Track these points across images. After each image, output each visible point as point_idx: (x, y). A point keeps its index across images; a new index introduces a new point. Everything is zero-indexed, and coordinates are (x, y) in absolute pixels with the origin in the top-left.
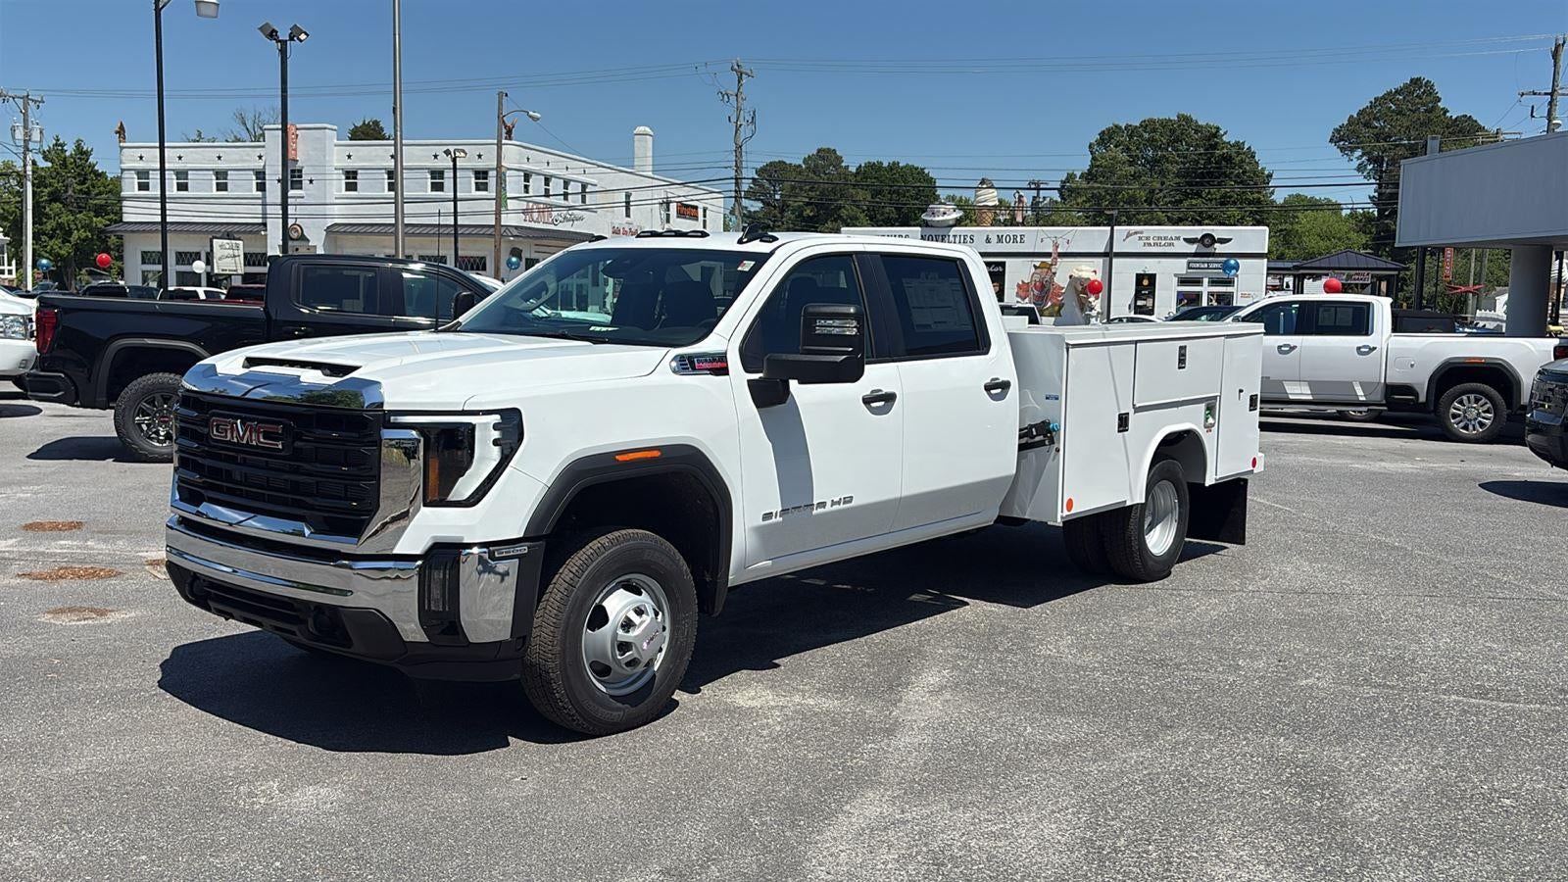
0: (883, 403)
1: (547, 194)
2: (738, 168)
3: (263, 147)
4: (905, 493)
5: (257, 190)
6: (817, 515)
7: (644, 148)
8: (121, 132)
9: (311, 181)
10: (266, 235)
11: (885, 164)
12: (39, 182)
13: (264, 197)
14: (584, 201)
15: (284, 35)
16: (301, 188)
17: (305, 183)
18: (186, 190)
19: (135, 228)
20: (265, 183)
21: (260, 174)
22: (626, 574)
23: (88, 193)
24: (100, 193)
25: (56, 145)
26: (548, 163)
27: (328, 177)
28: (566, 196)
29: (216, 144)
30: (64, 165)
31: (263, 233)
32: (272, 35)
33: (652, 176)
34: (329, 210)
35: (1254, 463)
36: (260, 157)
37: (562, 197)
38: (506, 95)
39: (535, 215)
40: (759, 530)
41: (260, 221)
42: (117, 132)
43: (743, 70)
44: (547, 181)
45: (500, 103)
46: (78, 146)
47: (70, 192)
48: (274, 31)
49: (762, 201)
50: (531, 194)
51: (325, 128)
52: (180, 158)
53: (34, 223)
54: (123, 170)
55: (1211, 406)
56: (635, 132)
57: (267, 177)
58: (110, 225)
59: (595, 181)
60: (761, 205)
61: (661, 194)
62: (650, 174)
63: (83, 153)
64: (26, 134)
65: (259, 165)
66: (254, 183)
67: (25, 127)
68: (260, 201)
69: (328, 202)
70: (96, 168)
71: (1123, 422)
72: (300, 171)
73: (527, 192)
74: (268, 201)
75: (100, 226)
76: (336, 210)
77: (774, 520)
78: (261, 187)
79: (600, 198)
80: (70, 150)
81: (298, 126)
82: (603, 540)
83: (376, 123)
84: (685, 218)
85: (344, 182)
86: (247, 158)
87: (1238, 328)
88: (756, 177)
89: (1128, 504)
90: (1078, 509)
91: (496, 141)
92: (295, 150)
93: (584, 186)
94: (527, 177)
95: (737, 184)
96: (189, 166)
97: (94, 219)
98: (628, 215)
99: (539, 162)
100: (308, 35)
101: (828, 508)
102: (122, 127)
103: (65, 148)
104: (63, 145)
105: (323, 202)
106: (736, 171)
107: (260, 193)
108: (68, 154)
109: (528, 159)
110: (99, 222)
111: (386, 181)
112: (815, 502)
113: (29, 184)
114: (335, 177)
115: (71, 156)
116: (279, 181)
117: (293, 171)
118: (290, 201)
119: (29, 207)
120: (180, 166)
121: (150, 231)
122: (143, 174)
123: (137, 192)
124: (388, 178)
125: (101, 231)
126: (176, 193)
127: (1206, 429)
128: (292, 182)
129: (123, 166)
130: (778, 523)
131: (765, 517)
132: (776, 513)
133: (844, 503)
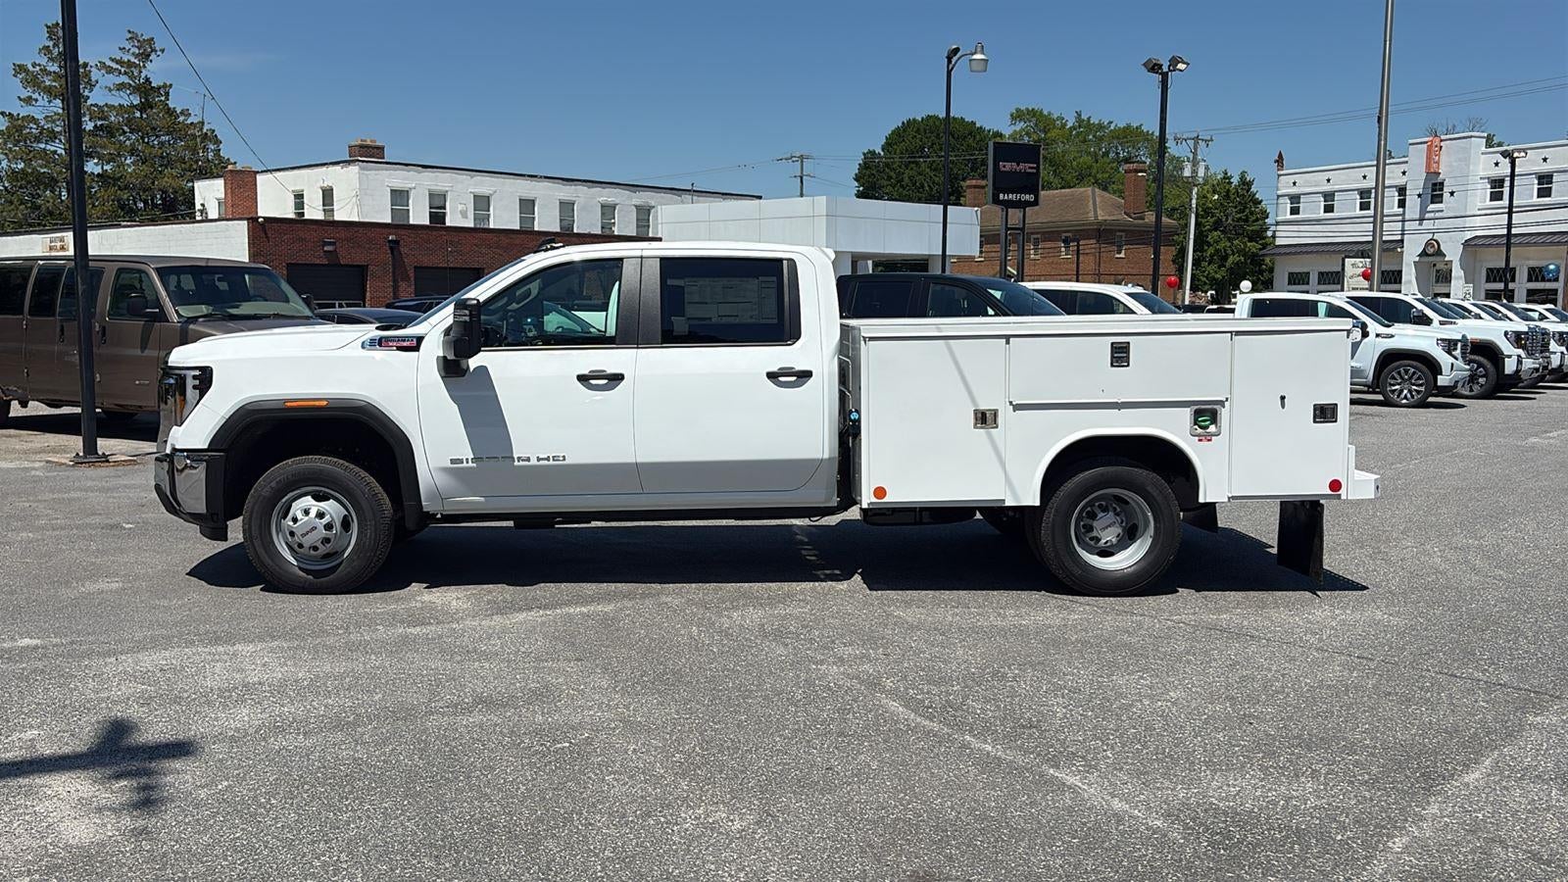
0: (606, 381)
3: (1407, 162)
5: (1399, 207)
6: (517, 467)
8: (1280, 161)
9: (1452, 194)
10: (1402, 252)
12: (1204, 212)
13: (1404, 213)
16: (1442, 202)
17: (1446, 196)
18: (1332, 211)
19: (1283, 250)
20: (1405, 200)
21: (1402, 191)
22: (314, 486)
23: (1246, 220)
24: (1257, 220)
25: (1224, 178)
27: (1469, 187)
30: (1227, 195)
31: (1399, 250)
34: (1469, 222)
35: (1335, 485)
36: (1404, 173)
41: (1399, 237)
42: (1276, 161)
46: (1243, 178)
47: (1230, 221)
48: (1155, 64)
51: (1471, 137)
52: (1328, 180)
53: (1194, 251)
54: (1279, 196)
57: (1408, 193)
58: (1260, 249)
63: (1246, 184)
64: (1193, 172)
65: (1402, 181)
66: (1397, 199)
67: (1194, 165)
68: (1400, 218)
69: (1468, 213)
70: (1257, 196)
71: (986, 419)
72: (1442, 184)
74: (1407, 217)
75: (1253, 250)
76: (1478, 221)
78: (1402, 204)
80: (1235, 180)
81: (1443, 137)
85: (1489, 191)
86: (1391, 175)
89: (1007, 504)
92: (1438, 163)
96: (1337, 187)
97: (1249, 244)
102: (1280, 156)
103: (1232, 180)
104: (1230, 178)
105: (1463, 214)
107: (1401, 210)
108: (1233, 185)
110: (1252, 246)
111: (1536, 187)
112: (516, 456)
113: (1193, 216)
114: (1479, 186)
115: (1235, 188)
116: (1419, 196)
117: (1434, 185)
118: (1427, 216)
119: (1192, 236)
120: (1327, 188)
121: (1295, 253)
122: (1295, 199)
123: (1289, 217)
124: (1539, 184)
125: (1254, 255)
126: (1322, 214)
127: (1197, 438)
128: (1432, 196)
129: (1279, 193)
130: (471, 468)
131: (453, 461)
132: (467, 459)
133: (554, 460)
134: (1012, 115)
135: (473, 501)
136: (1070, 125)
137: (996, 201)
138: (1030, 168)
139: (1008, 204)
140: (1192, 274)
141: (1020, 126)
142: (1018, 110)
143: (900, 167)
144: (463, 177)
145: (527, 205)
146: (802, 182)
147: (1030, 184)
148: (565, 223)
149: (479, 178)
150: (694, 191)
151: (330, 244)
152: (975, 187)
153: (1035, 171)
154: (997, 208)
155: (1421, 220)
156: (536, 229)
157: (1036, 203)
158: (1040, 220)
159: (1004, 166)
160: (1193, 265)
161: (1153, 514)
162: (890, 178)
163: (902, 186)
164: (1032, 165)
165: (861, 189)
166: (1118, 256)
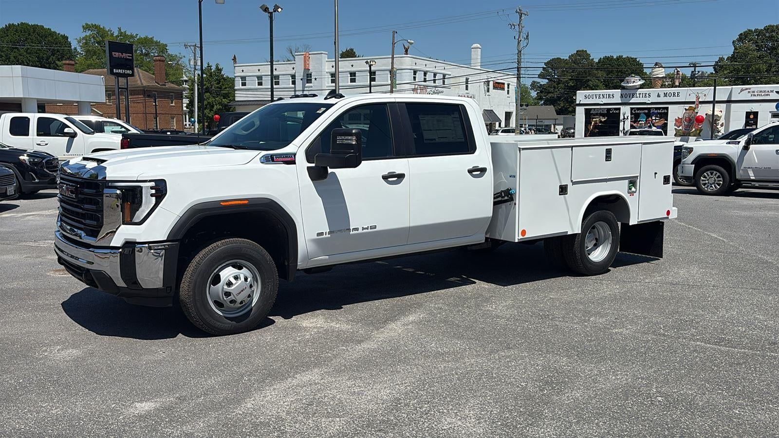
0: (396, 179)
1: (425, 81)
2: (519, 62)
3: (294, 63)
4: (412, 225)
5: (292, 84)
6: (352, 234)
7: (476, 55)
8: (234, 59)
9: (316, 79)
11: (615, 57)
13: (295, 87)
14: (444, 82)
15: (271, 10)
16: (311, 83)
17: (313, 80)
18: (262, 85)
19: (240, 103)
20: (295, 81)
21: (293, 77)
22: (232, 260)
23: (221, 88)
24: (226, 88)
25: (208, 67)
26: (426, 65)
27: (323, 77)
28: (434, 81)
29: (279, 63)
30: (211, 76)
32: (266, 10)
33: (480, 69)
35: (668, 213)
36: (293, 68)
37: (433, 81)
38: (396, 32)
39: (419, 91)
40: (314, 241)
42: (233, 60)
43: (522, 12)
44: (425, 74)
45: (394, 37)
46: (217, 67)
47: (213, 88)
48: (267, 8)
49: (548, 79)
50: (417, 81)
51: (322, 53)
52: (259, 70)
53: (198, 103)
54: (235, 77)
55: (633, 182)
56: (472, 47)
57: (296, 78)
58: (229, 103)
59: (450, 73)
60: (547, 81)
61: (484, 77)
62: (479, 68)
63: (219, 70)
64: (195, 62)
65: (293, 72)
66: (291, 81)
67: (195, 59)
68: (293, 89)
69: (323, 89)
70: (225, 76)
71: (563, 190)
72: (311, 74)
73: (415, 80)
74: (297, 89)
75: (226, 103)
77: (324, 236)
78: (294, 83)
79: (452, 81)
80: (214, 68)
81: (310, 53)
82: (219, 243)
83: (352, 50)
84: (498, 89)
85: (330, 79)
86: (288, 69)
87: (654, 139)
88: (545, 67)
89: (569, 233)
90: (530, 235)
91: (391, 56)
92: (308, 64)
93: (444, 76)
94: (415, 72)
95: (518, 71)
96: (263, 74)
97: (223, 100)
98: (467, 89)
99: (421, 65)
100: (282, 9)
101: (360, 231)
102: (235, 57)
103: (212, 68)
104: (211, 67)
105: (321, 89)
106: (518, 64)
107: (293, 85)
108: (213, 70)
109: (416, 64)
110: (225, 101)
111: (349, 78)
112: (351, 228)
113: (196, 85)
114: (326, 77)
115: (214, 71)
116: (301, 79)
117: (307, 75)
118: (306, 89)
119: (196, 95)
120: (259, 74)
121: (246, 105)
122: (243, 78)
123: (241, 87)
124: (351, 76)
125: (226, 105)
126: (257, 86)
127: (629, 194)
128: (307, 79)
129: (236, 75)
130: (328, 237)
131: (319, 234)
132: (326, 232)
133: (371, 229)
134: (83, 27)
135: (323, 259)
136: (116, 34)
137: (112, 73)
138: (128, 56)
139: (118, 75)
140: (198, 114)
141: (88, 33)
142: (87, 24)
147: (128, 64)
152: (68, 64)
153: (131, 58)
154: (113, 77)
155: (303, 91)
157: (132, 75)
159: (115, 55)
160: (198, 110)
161: (612, 233)
166: (171, 105)
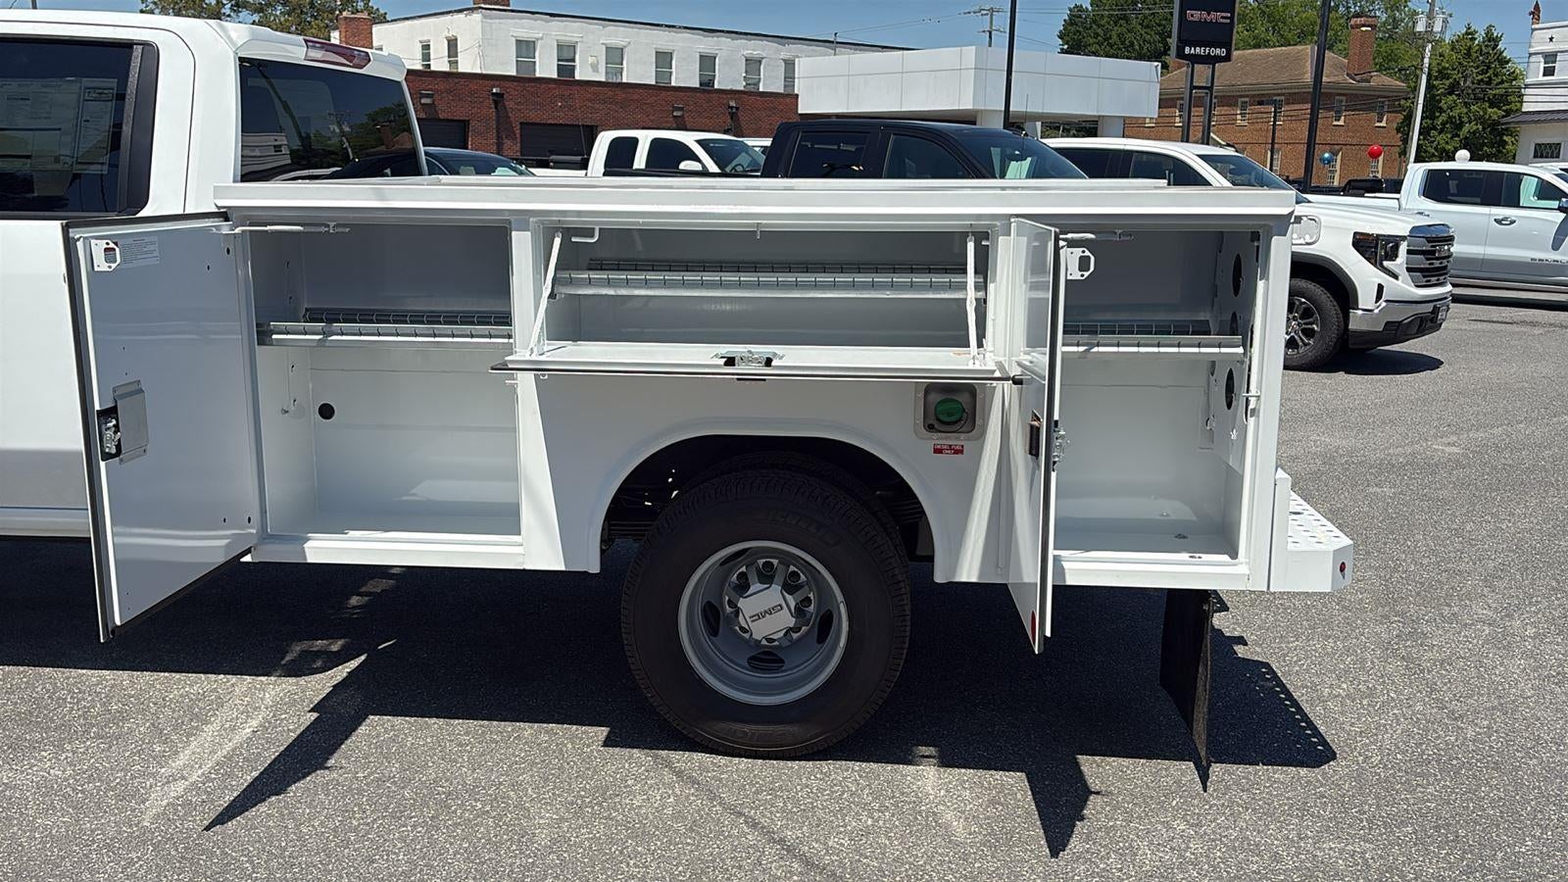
8: (1536, 13)
12: (1439, 74)
19: (1537, 117)
23: (1489, 83)
24: (1502, 82)
25: (1467, 33)
30: (1468, 54)
42: (1532, 13)
46: (1489, 31)
47: (1469, 83)
53: (1422, 118)
54: (1531, 55)
58: (1503, 117)
63: (1492, 40)
64: (1429, 25)
67: (1430, 17)
70: (1504, 54)
75: (1495, 117)
80: (1480, 37)
97: (1490, 110)
102: (1537, 7)
103: (1476, 36)
104: (1473, 33)
108: (1476, 42)
110: (1494, 113)
113: (1424, 77)
115: (1479, 45)
119: (1421, 101)
121: (1545, 121)
122: (1550, 57)
123: (1541, 78)
125: (1496, 123)
127: (926, 451)
129: (1532, 50)
137: (1180, 55)
138: (1222, 17)
139: (1195, 59)
140: (1418, 145)
143: (1109, 23)
144: (595, 27)
145: (664, 59)
146: (990, 37)
147: (1222, 37)
148: (706, 79)
149: (611, 28)
150: (838, 43)
151: (427, 96)
153: (1228, 21)
154: (1182, 64)
156: (673, 84)
157: (1227, 58)
158: (1249, 82)
159: (1192, 16)
160: (1420, 134)
162: (1097, 35)
163: (1110, 45)
164: (1224, 14)
165: (1066, 47)
166: (1335, 123)
